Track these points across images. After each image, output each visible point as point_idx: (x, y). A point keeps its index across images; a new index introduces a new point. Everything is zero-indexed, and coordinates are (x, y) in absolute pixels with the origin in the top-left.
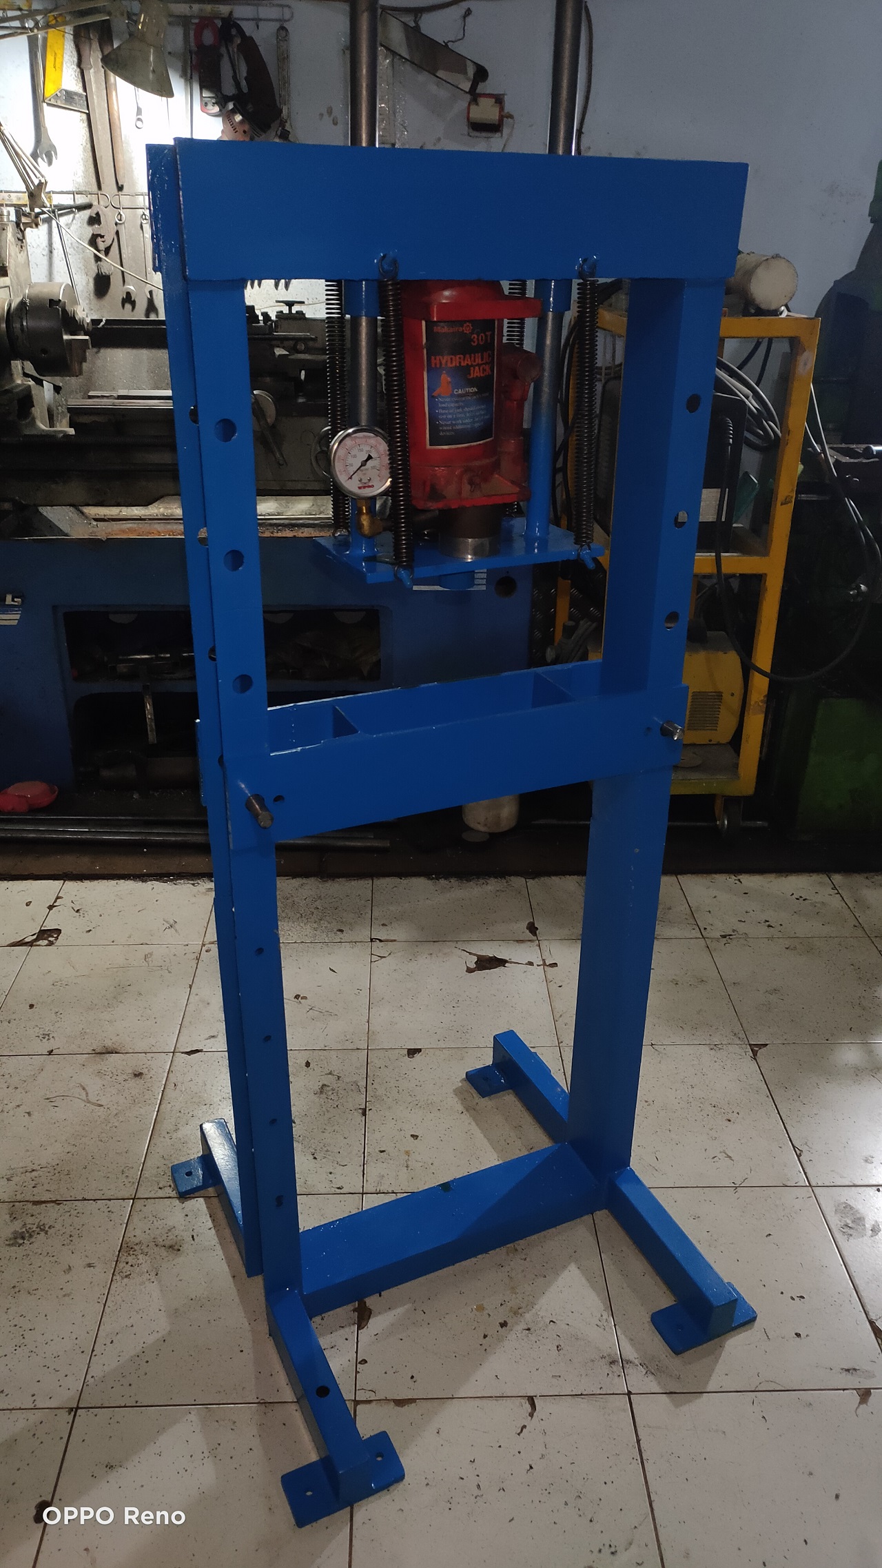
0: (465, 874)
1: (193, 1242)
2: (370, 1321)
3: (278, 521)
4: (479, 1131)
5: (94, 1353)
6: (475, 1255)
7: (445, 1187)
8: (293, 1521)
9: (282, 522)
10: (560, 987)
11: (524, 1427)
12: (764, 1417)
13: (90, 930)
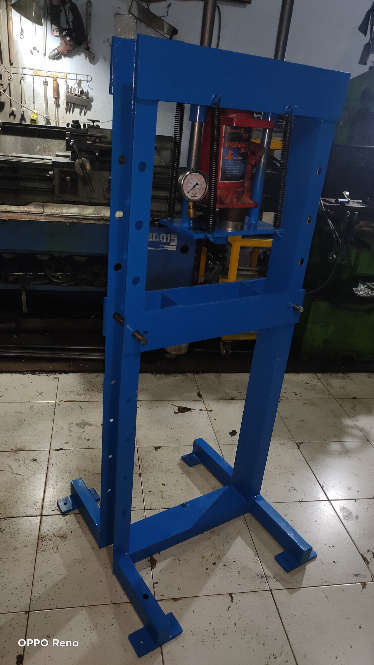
0: (168, 372)
1: (71, 534)
2: (156, 565)
3: (79, 217)
4: (190, 481)
5: (33, 586)
6: (197, 534)
7: (183, 505)
8: (136, 655)
9: (81, 217)
10: (215, 420)
11: (230, 607)
12: (326, 596)
13: (2, 396)
